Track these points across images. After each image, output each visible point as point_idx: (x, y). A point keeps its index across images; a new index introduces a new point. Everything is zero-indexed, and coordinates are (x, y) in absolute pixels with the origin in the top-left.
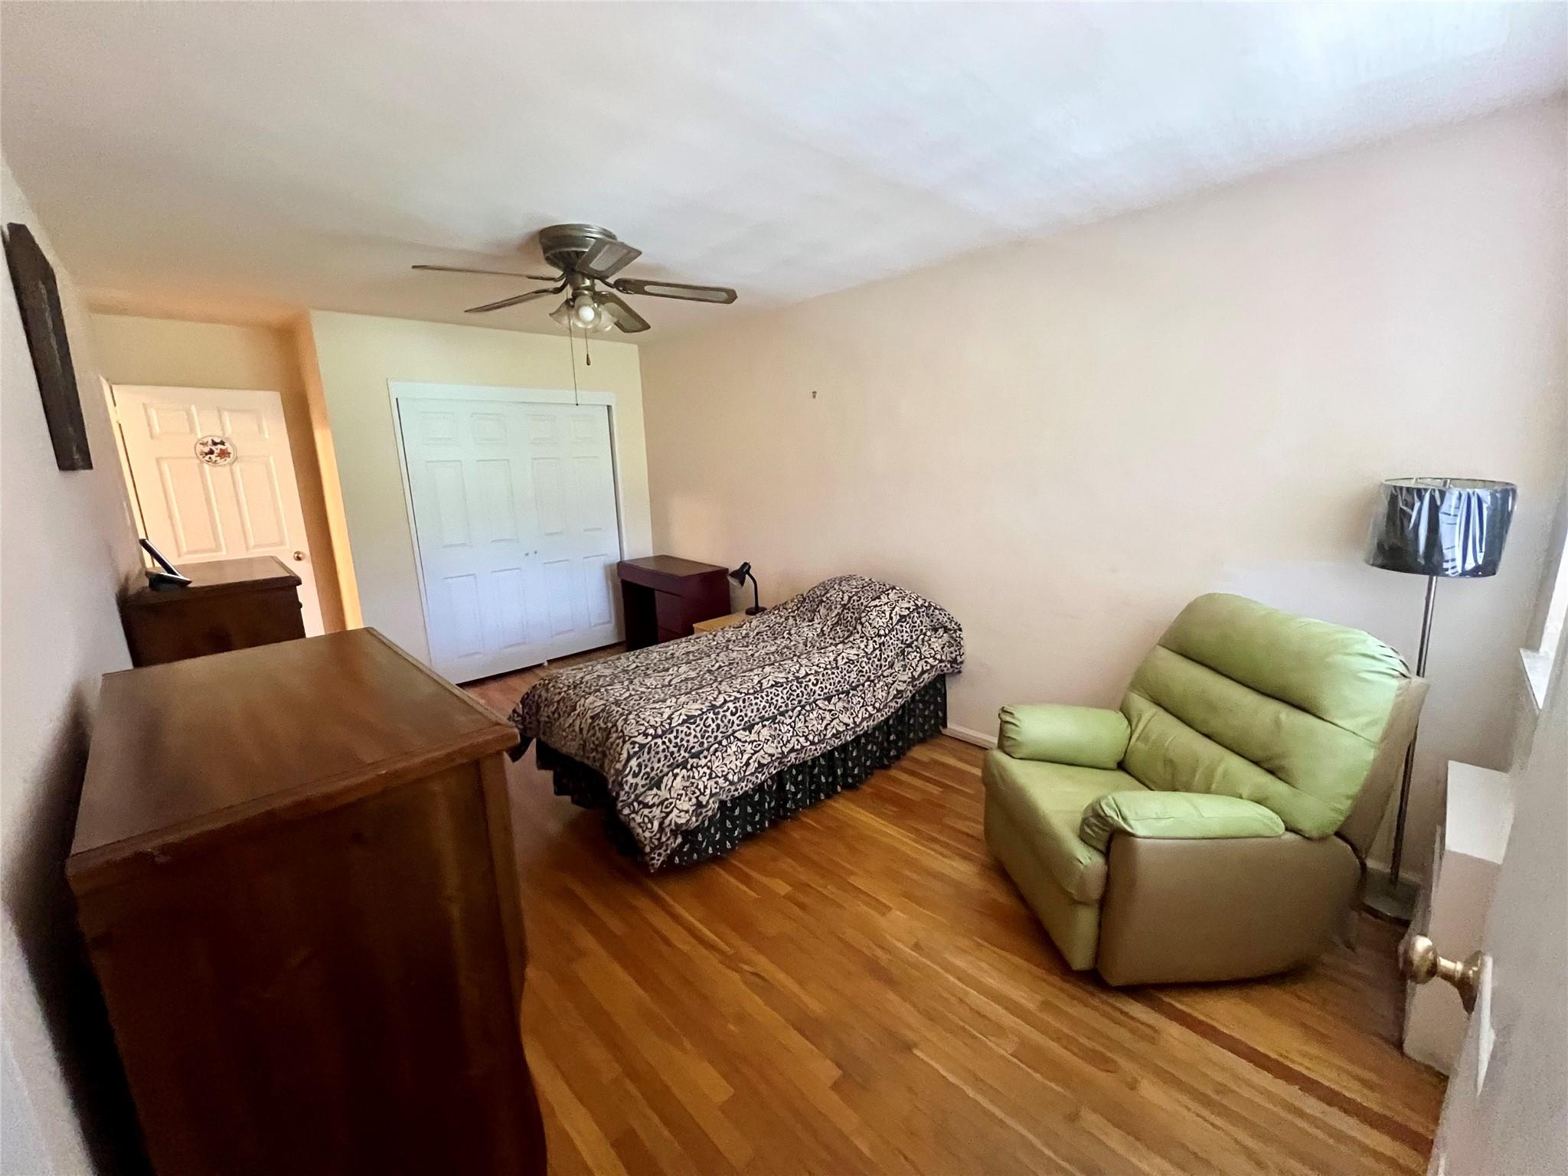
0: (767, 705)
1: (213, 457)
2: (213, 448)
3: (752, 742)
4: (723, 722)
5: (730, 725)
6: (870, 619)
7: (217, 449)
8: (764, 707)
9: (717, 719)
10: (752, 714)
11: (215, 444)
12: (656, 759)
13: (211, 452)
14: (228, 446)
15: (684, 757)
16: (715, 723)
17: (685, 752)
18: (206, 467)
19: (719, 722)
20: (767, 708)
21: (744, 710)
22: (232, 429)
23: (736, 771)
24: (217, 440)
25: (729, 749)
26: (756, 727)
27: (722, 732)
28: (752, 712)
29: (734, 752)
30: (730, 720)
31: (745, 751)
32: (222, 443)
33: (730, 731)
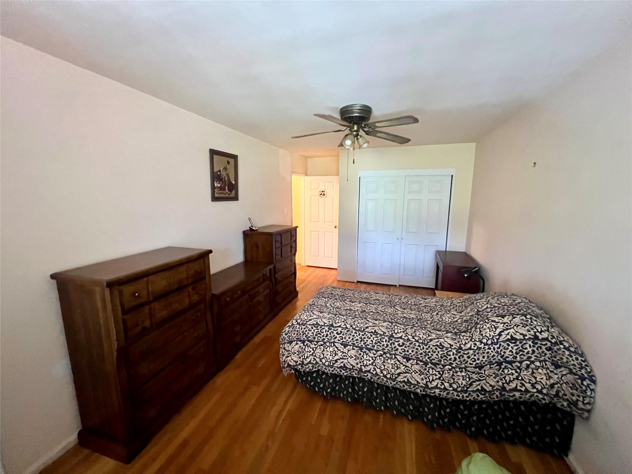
0: (360, 340)
1: (322, 195)
2: (322, 193)
3: (343, 353)
4: (330, 334)
5: (334, 338)
6: (483, 327)
7: (323, 193)
8: (357, 340)
9: (328, 331)
10: (348, 339)
11: (322, 192)
12: (293, 333)
13: (321, 194)
14: (325, 193)
15: (304, 339)
16: (326, 333)
17: (306, 337)
18: (320, 198)
19: (328, 333)
20: (358, 341)
21: (345, 335)
22: (328, 188)
23: (328, 360)
24: (323, 191)
25: (328, 348)
26: (349, 347)
27: (328, 339)
28: (349, 338)
29: (331, 351)
30: (334, 335)
31: (338, 354)
32: (324, 192)
33: (333, 341)
